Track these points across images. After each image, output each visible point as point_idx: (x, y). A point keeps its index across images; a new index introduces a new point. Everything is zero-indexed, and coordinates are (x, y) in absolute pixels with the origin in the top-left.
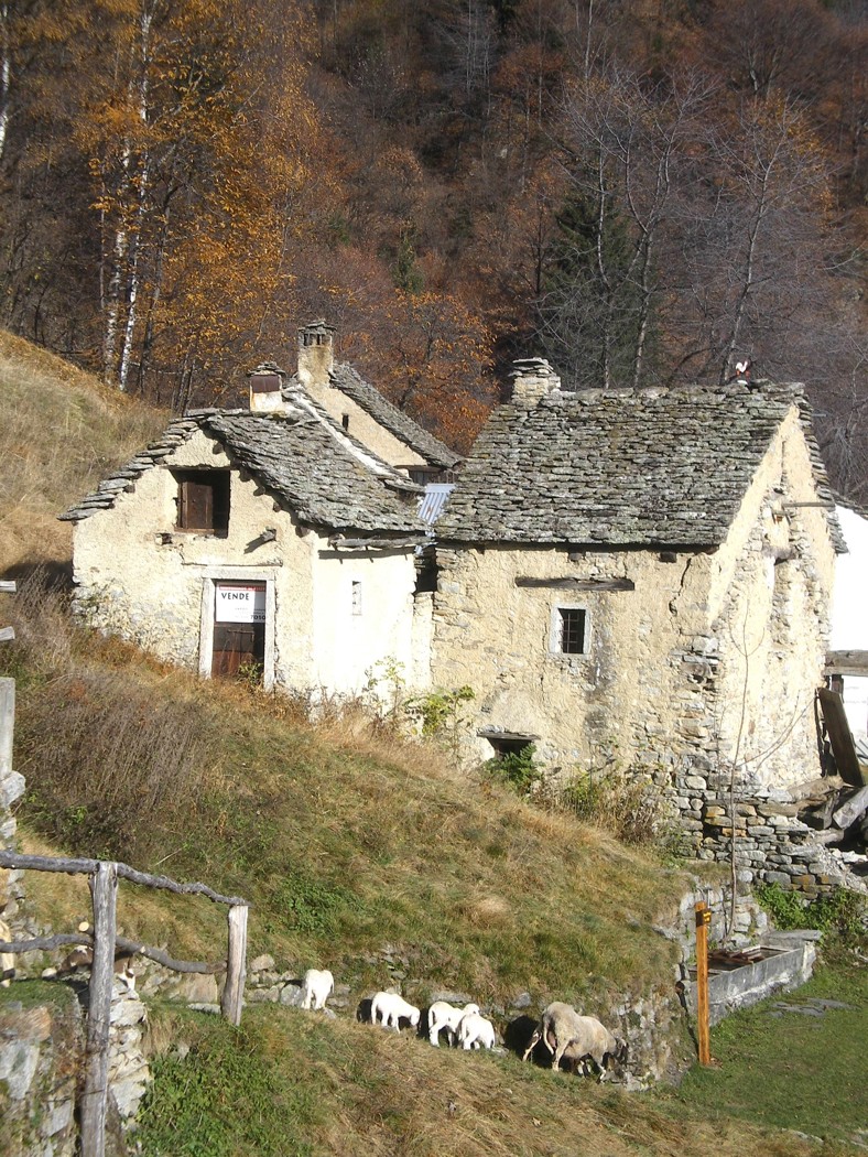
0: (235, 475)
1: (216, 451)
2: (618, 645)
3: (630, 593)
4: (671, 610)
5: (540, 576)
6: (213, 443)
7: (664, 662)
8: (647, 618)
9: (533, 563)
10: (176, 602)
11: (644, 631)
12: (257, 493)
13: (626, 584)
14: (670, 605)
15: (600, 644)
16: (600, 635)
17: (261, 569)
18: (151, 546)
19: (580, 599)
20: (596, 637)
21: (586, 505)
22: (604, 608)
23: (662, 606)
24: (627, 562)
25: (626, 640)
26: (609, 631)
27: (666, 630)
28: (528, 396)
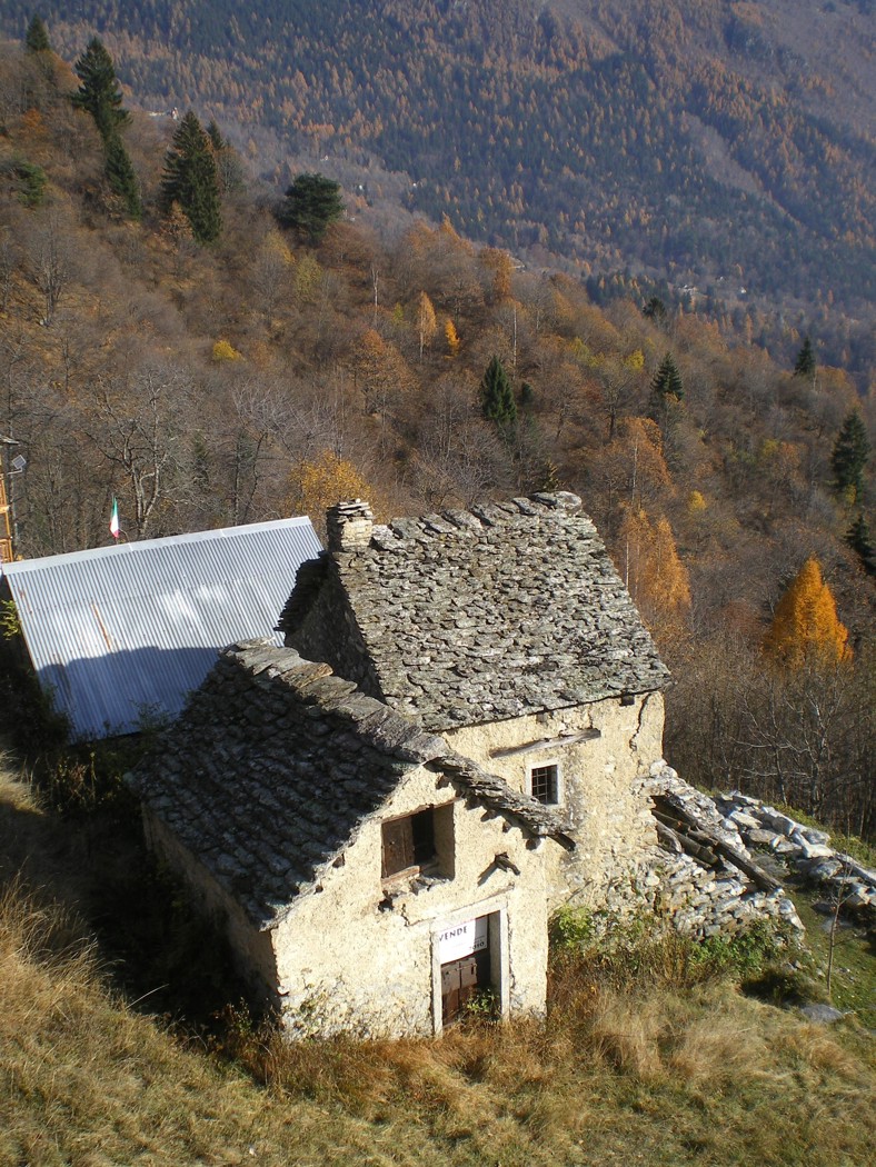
0: (460, 805)
1: (440, 785)
2: (587, 788)
3: (597, 740)
4: (631, 746)
5: (514, 744)
6: (435, 777)
7: (628, 792)
8: (611, 758)
9: (506, 734)
10: (402, 970)
11: (609, 769)
12: (485, 818)
13: (592, 733)
14: (630, 742)
15: (572, 791)
16: (570, 783)
17: (493, 899)
18: (370, 918)
19: (551, 756)
20: (567, 786)
21: (521, 660)
22: (573, 758)
23: (624, 744)
24: (591, 713)
25: (594, 782)
26: (579, 779)
27: (628, 765)
28: (357, 539)
